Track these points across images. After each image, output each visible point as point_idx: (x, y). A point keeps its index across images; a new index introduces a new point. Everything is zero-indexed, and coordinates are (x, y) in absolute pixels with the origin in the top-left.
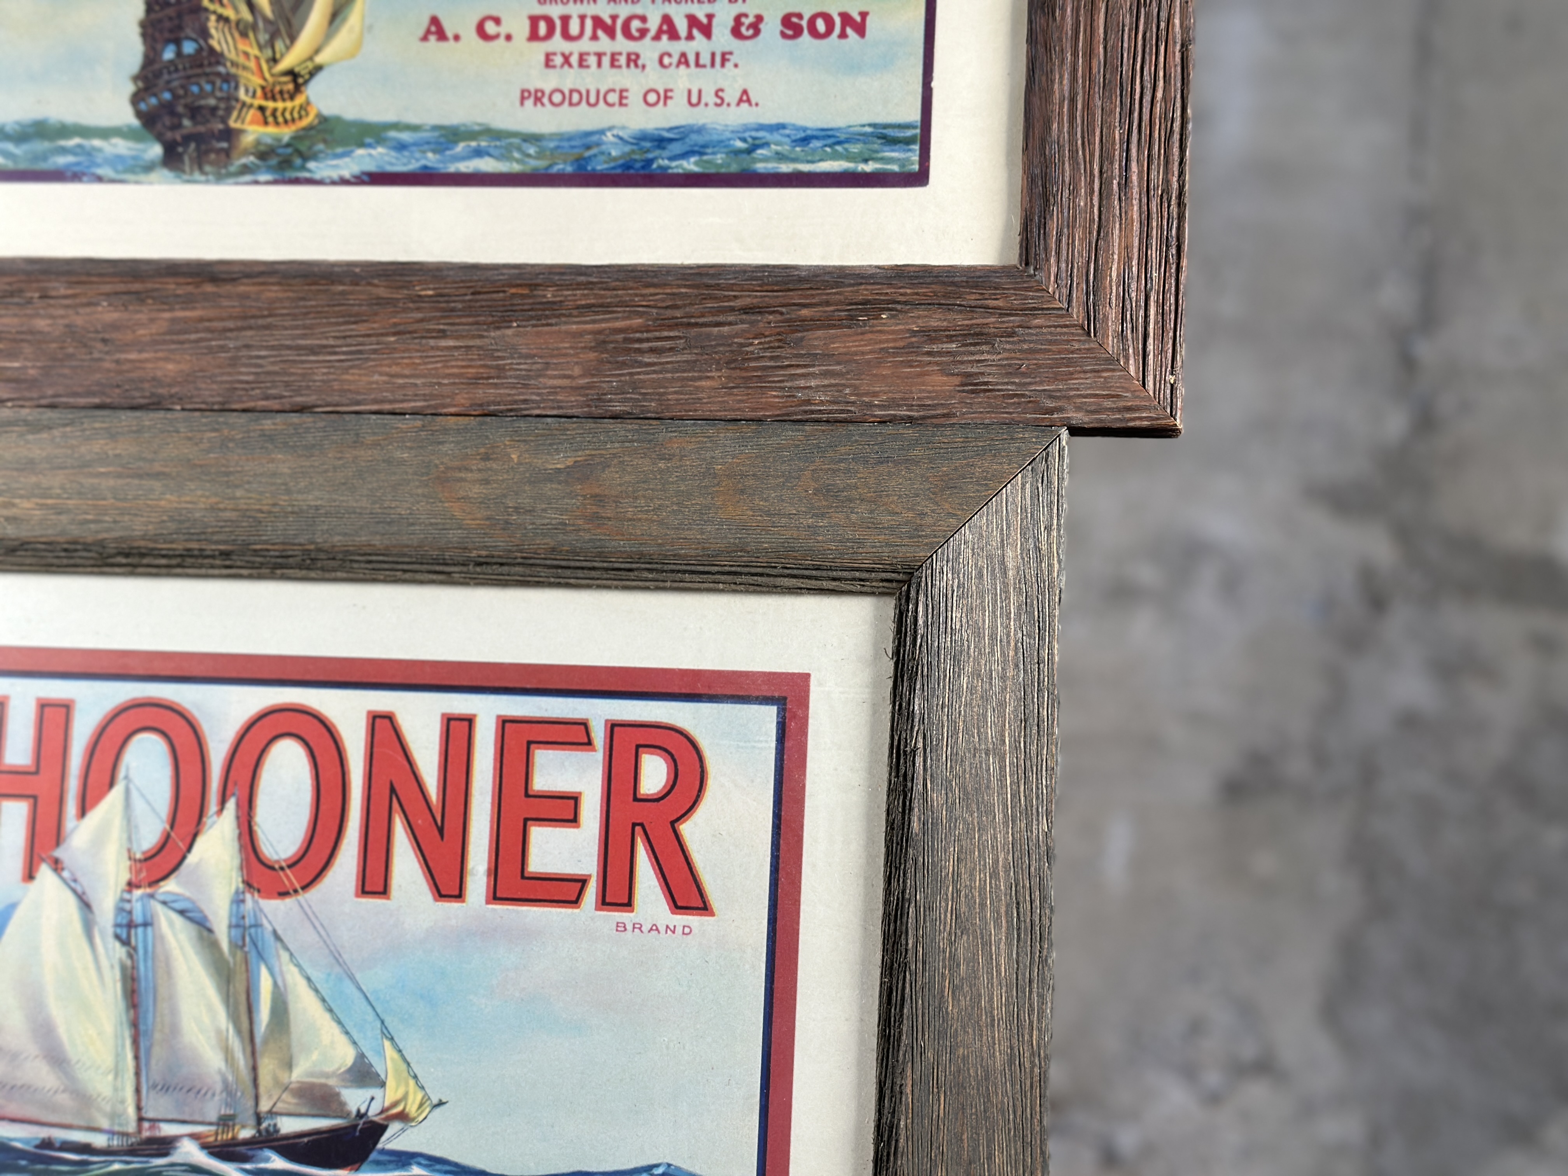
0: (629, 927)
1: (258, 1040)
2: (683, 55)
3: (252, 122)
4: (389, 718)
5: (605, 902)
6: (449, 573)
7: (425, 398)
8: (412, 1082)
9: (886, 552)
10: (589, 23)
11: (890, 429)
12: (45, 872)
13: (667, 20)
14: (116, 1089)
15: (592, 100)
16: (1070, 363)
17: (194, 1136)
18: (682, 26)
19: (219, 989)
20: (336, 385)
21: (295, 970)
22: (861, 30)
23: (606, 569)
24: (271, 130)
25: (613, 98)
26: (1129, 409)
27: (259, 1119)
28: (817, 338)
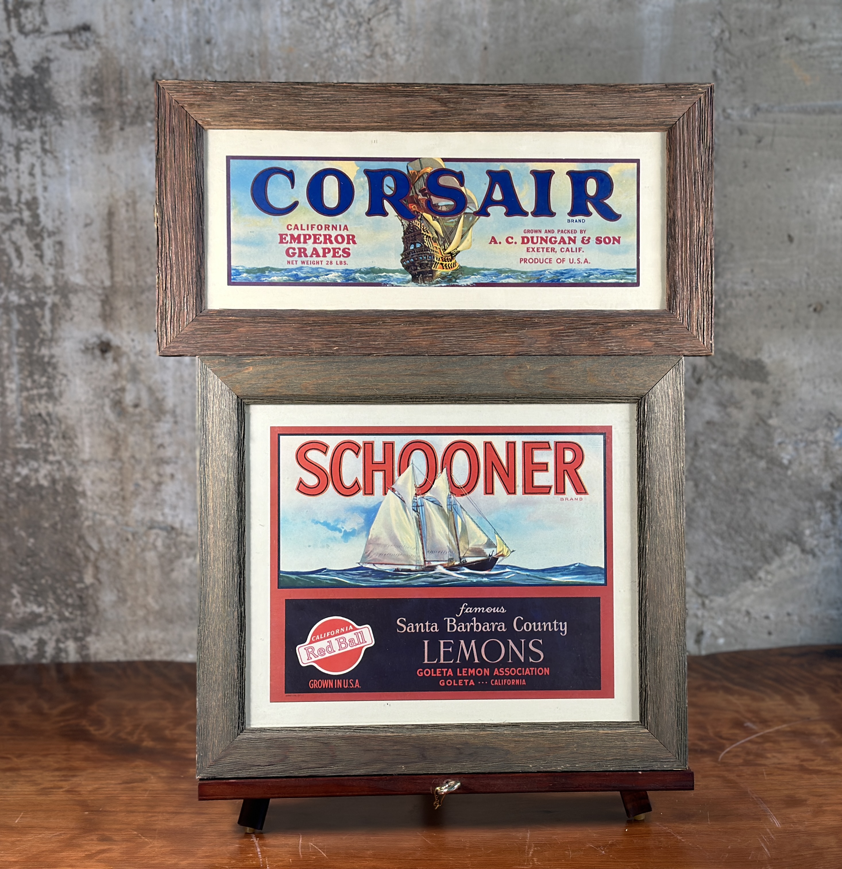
0: (564, 499)
1: (458, 537)
2: (568, 248)
3: (439, 268)
4: (490, 443)
5: (557, 493)
6: (508, 401)
7: (501, 350)
8: (504, 546)
9: (635, 392)
10: (539, 239)
11: (635, 357)
12: (390, 492)
13: (562, 238)
14: (417, 553)
15: (541, 261)
16: (684, 338)
17: (441, 565)
18: (567, 240)
19: (445, 523)
20: (474, 347)
21: (468, 516)
22: (619, 242)
23: (555, 398)
24: (445, 270)
25: (547, 261)
26: (700, 350)
27: (460, 559)
28: (613, 331)
